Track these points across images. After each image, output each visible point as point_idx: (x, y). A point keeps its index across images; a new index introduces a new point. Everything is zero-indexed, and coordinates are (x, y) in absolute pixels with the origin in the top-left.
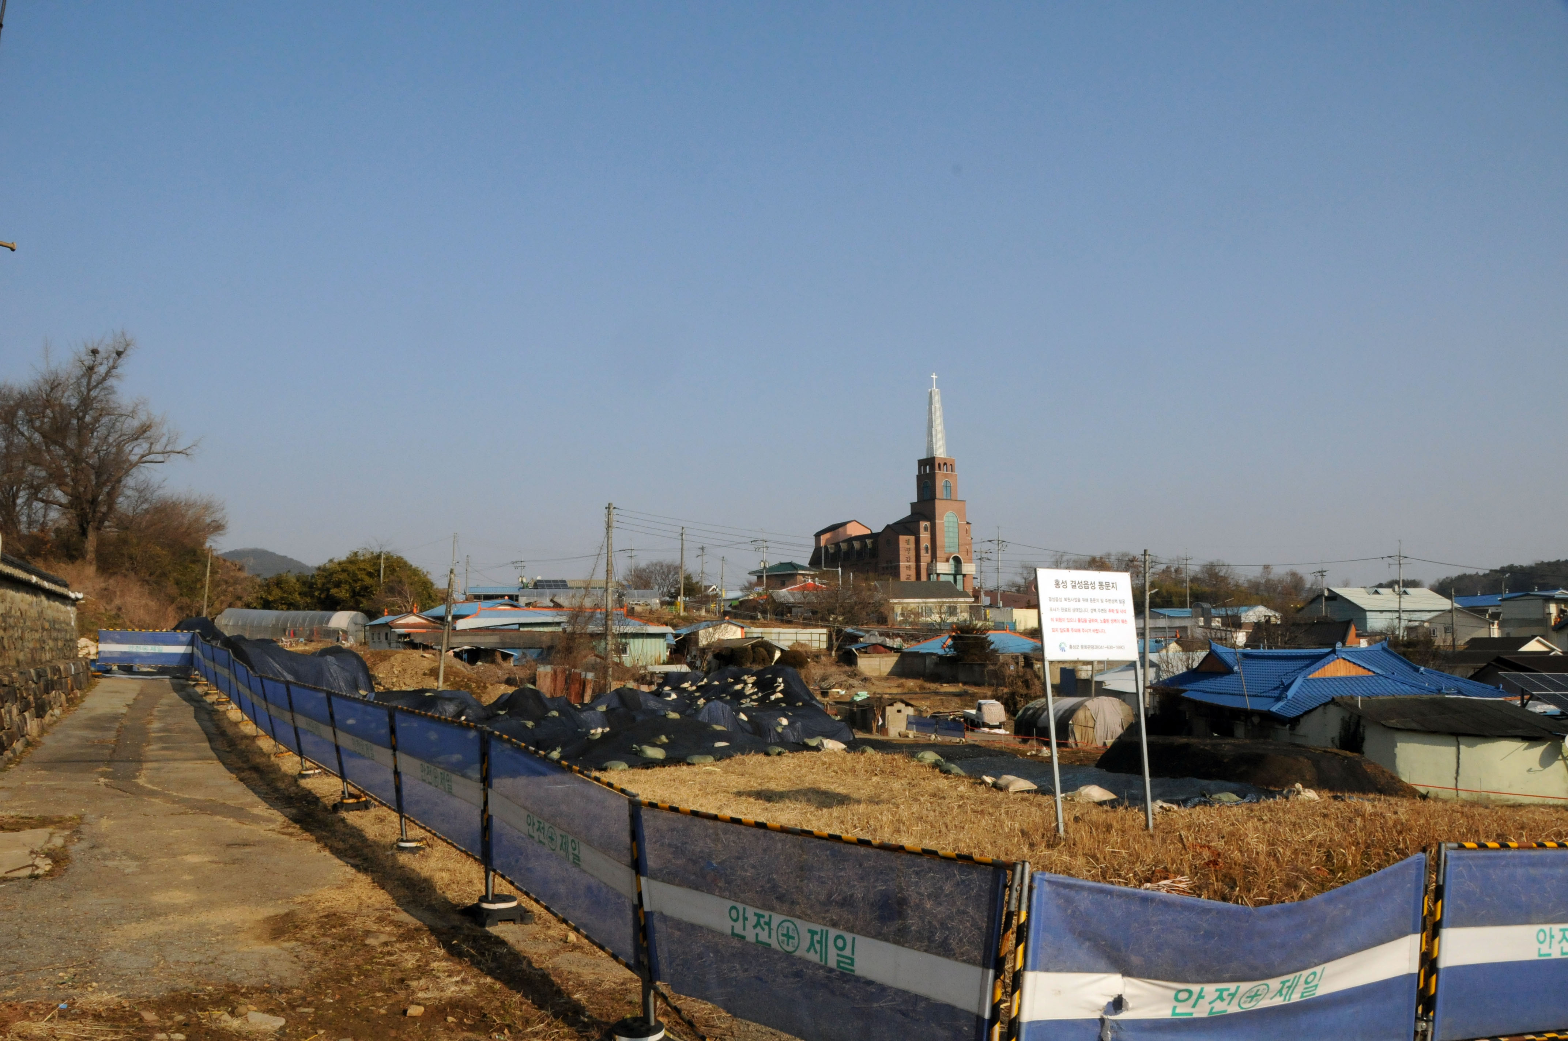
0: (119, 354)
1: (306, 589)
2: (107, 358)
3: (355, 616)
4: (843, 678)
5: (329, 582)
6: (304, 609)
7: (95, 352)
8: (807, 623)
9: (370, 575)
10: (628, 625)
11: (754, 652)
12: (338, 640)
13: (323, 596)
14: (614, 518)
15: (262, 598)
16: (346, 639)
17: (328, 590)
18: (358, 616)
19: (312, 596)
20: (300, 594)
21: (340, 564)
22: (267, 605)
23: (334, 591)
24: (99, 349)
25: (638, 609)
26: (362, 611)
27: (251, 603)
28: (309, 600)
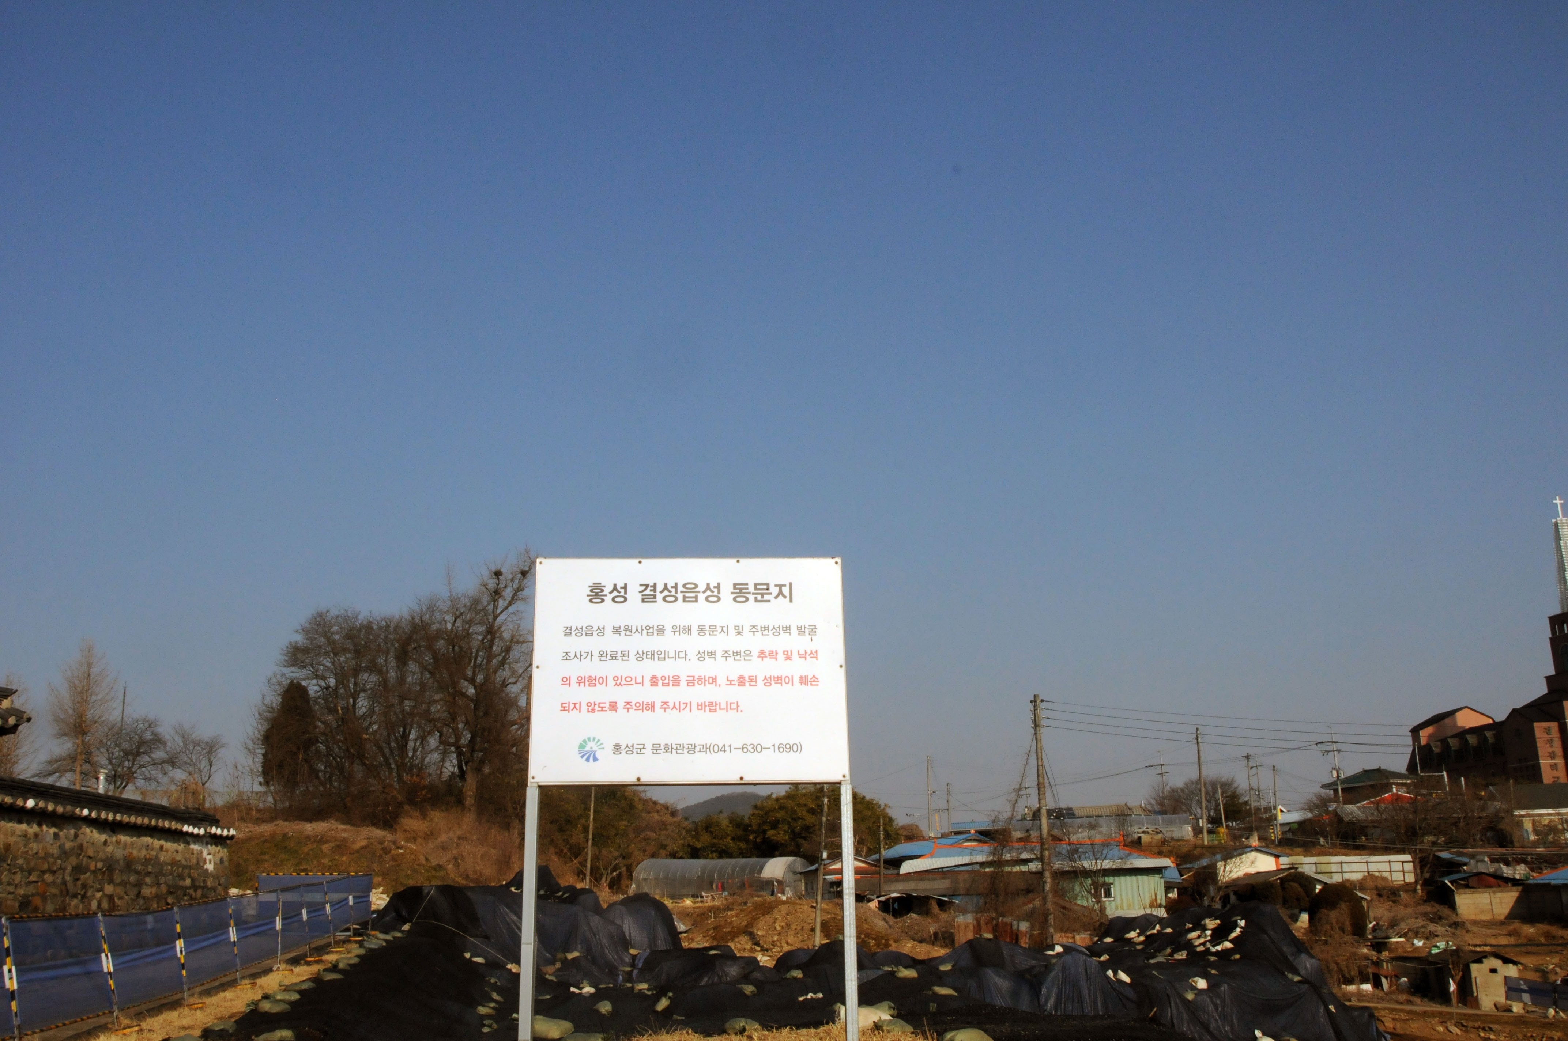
0: (524, 574)
1: (740, 833)
2: (512, 580)
3: (794, 861)
4: (1420, 922)
5: (765, 823)
6: (738, 857)
7: (498, 574)
8: (1388, 849)
9: (812, 811)
10: (1105, 859)
11: (1283, 889)
12: (773, 894)
13: (758, 840)
14: (1043, 714)
15: (689, 845)
16: (783, 893)
17: (764, 832)
18: (797, 863)
19: (747, 841)
20: (733, 839)
21: (777, 800)
22: (695, 853)
23: (770, 833)
24: (502, 570)
25: (1145, 838)
26: (801, 856)
27: (677, 852)
28: (743, 845)
